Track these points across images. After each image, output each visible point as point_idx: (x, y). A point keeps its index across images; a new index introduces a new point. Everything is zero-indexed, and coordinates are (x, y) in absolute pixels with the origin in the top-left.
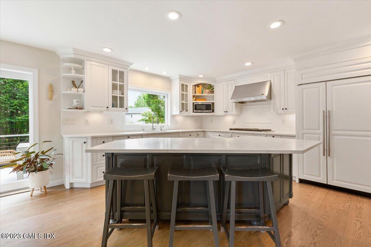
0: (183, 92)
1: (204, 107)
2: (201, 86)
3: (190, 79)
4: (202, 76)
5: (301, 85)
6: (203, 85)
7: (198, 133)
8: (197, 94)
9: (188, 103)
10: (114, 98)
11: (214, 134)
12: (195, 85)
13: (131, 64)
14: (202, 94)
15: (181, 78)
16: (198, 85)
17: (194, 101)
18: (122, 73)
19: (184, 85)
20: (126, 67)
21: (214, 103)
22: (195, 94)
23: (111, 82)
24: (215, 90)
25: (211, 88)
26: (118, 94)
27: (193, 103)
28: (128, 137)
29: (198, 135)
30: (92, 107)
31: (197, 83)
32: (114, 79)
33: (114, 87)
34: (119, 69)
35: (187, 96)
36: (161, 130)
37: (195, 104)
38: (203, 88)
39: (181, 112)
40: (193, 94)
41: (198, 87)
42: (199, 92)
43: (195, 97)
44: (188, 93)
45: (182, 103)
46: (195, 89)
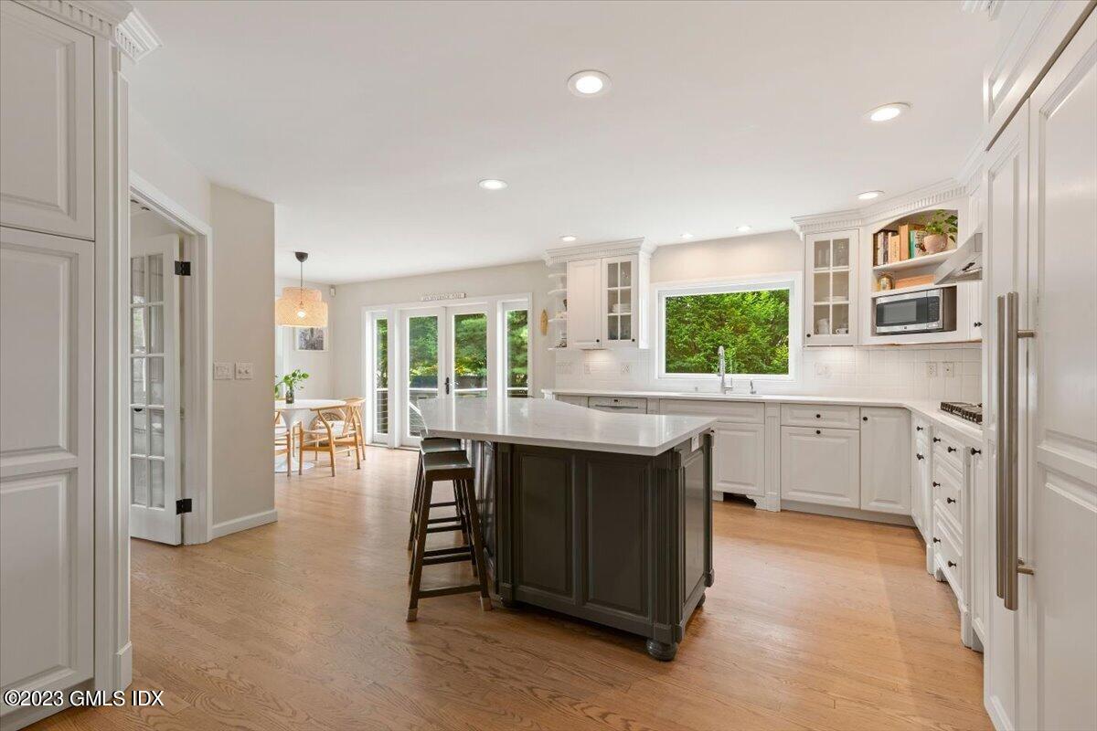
1: (912, 312)
2: (906, 226)
6: (915, 222)
7: (865, 413)
8: (894, 263)
9: (852, 301)
10: (612, 320)
12: (885, 231)
14: (911, 257)
16: (892, 229)
17: (880, 293)
18: (626, 267)
20: (634, 251)
22: (887, 265)
23: (606, 289)
24: (960, 229)
26: (619, 311)
27: (874, 300)
29: (865, 419)
30: (578, 341)
31: (889, 222)
32: (612, 283)
33: (613, 297)
34: (619, 260)
35: (843, 278)
36: (752, 393)
37: (879, 301)
38: (914, 234)
39: (809, 336)
40: (876, 267)
41: (895, 232)
42: (898, 256)
43: (888, 277)
44: (852, 268)
45: (816, 307)
46: (885, 245)
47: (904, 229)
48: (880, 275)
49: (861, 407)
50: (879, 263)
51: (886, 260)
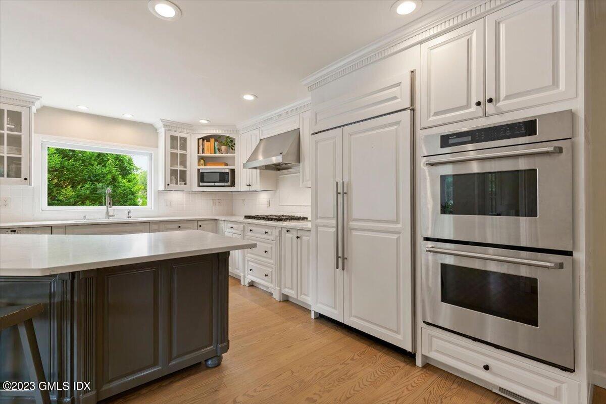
0: (174, 151)
1: (217, 177)
2: (213, 139)
3: (190, 127)
4: (206, 122)
5: (316, 133)
6: (217, 138)
7: (200, 223)
8: (207, 154)
9: (188, 169)
11: (227, 225)
12: (203, 139)
13: (38, 98)
14: (215, 153)
15: (168, 125)
16: (207, 139)
17: (201, 167)
19: (177, 137)
20: (27, 104)
21: (235, 169)
22: (204, 155)
24: (236, 147)
25: (230, 143)
26: (4, 152)
27: (199, 170)
28: (11, 231)
29: (200, 226)
31: (206, 135)
34: (7, 108)
35: (184, 157)
36: (129, 217)
37: (201, 171)
38: (216, 143)
39: (168, 185)
40: (199, 155)
41: (208, 141)
42: (209, 151)
43: (203, 160)
44: (188, 152)
45: (171, 170)
46: (203, 145)
47: (212, 140)
48: (201, 158)
49: (198, 221)
50: (200, 153)
51: (203, 152)
